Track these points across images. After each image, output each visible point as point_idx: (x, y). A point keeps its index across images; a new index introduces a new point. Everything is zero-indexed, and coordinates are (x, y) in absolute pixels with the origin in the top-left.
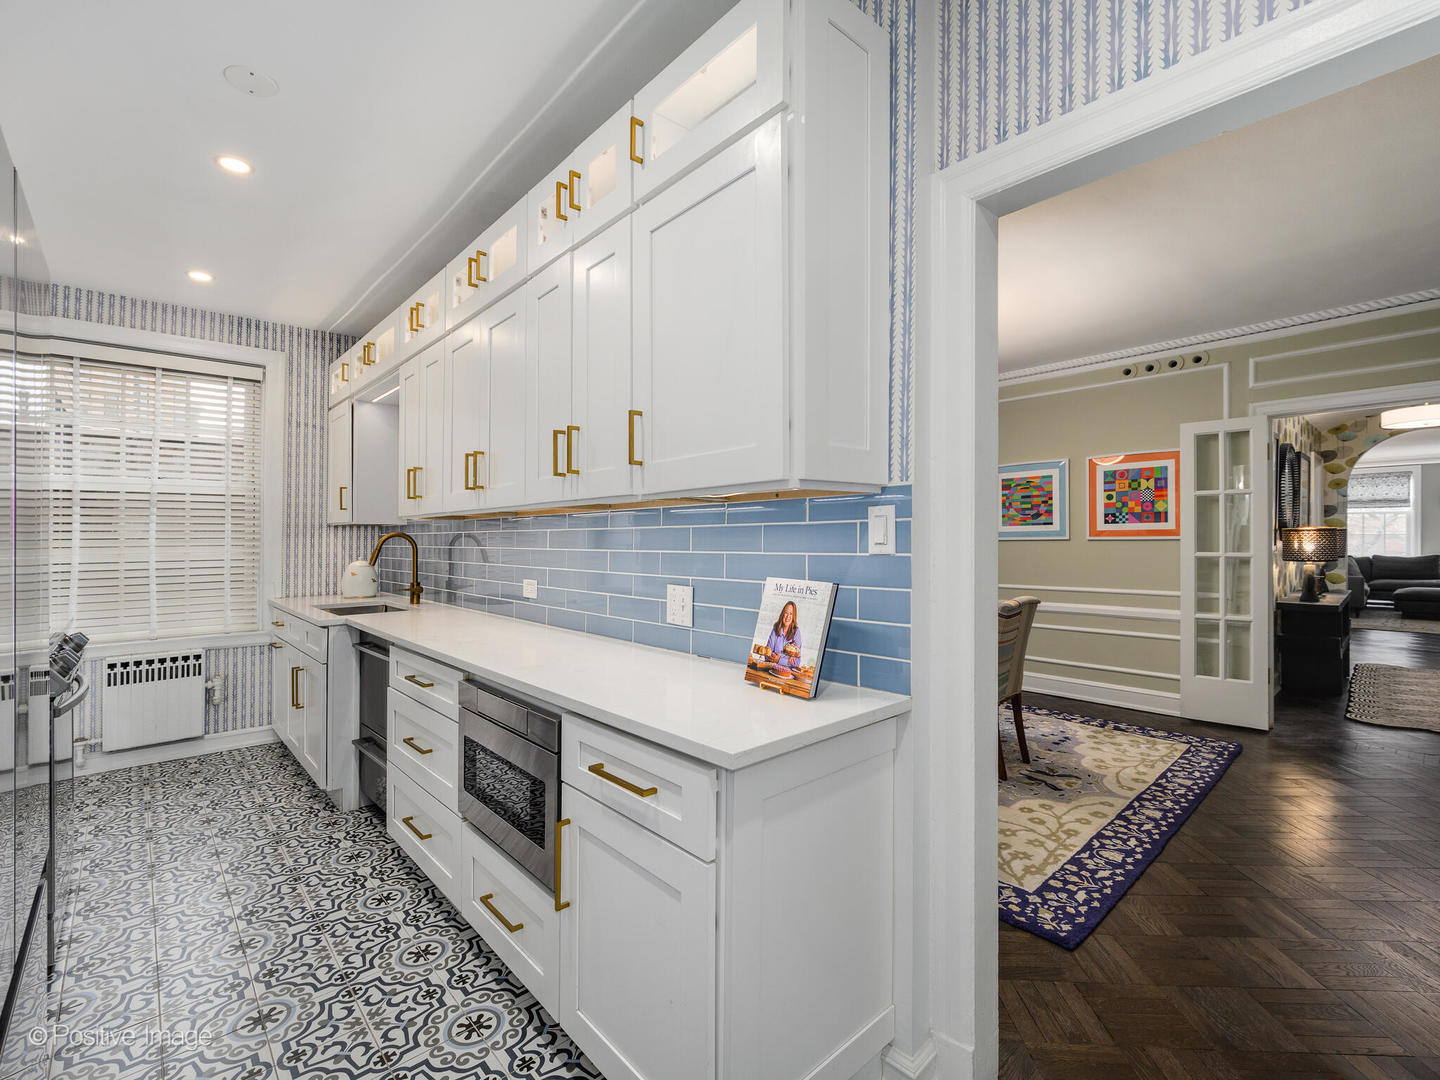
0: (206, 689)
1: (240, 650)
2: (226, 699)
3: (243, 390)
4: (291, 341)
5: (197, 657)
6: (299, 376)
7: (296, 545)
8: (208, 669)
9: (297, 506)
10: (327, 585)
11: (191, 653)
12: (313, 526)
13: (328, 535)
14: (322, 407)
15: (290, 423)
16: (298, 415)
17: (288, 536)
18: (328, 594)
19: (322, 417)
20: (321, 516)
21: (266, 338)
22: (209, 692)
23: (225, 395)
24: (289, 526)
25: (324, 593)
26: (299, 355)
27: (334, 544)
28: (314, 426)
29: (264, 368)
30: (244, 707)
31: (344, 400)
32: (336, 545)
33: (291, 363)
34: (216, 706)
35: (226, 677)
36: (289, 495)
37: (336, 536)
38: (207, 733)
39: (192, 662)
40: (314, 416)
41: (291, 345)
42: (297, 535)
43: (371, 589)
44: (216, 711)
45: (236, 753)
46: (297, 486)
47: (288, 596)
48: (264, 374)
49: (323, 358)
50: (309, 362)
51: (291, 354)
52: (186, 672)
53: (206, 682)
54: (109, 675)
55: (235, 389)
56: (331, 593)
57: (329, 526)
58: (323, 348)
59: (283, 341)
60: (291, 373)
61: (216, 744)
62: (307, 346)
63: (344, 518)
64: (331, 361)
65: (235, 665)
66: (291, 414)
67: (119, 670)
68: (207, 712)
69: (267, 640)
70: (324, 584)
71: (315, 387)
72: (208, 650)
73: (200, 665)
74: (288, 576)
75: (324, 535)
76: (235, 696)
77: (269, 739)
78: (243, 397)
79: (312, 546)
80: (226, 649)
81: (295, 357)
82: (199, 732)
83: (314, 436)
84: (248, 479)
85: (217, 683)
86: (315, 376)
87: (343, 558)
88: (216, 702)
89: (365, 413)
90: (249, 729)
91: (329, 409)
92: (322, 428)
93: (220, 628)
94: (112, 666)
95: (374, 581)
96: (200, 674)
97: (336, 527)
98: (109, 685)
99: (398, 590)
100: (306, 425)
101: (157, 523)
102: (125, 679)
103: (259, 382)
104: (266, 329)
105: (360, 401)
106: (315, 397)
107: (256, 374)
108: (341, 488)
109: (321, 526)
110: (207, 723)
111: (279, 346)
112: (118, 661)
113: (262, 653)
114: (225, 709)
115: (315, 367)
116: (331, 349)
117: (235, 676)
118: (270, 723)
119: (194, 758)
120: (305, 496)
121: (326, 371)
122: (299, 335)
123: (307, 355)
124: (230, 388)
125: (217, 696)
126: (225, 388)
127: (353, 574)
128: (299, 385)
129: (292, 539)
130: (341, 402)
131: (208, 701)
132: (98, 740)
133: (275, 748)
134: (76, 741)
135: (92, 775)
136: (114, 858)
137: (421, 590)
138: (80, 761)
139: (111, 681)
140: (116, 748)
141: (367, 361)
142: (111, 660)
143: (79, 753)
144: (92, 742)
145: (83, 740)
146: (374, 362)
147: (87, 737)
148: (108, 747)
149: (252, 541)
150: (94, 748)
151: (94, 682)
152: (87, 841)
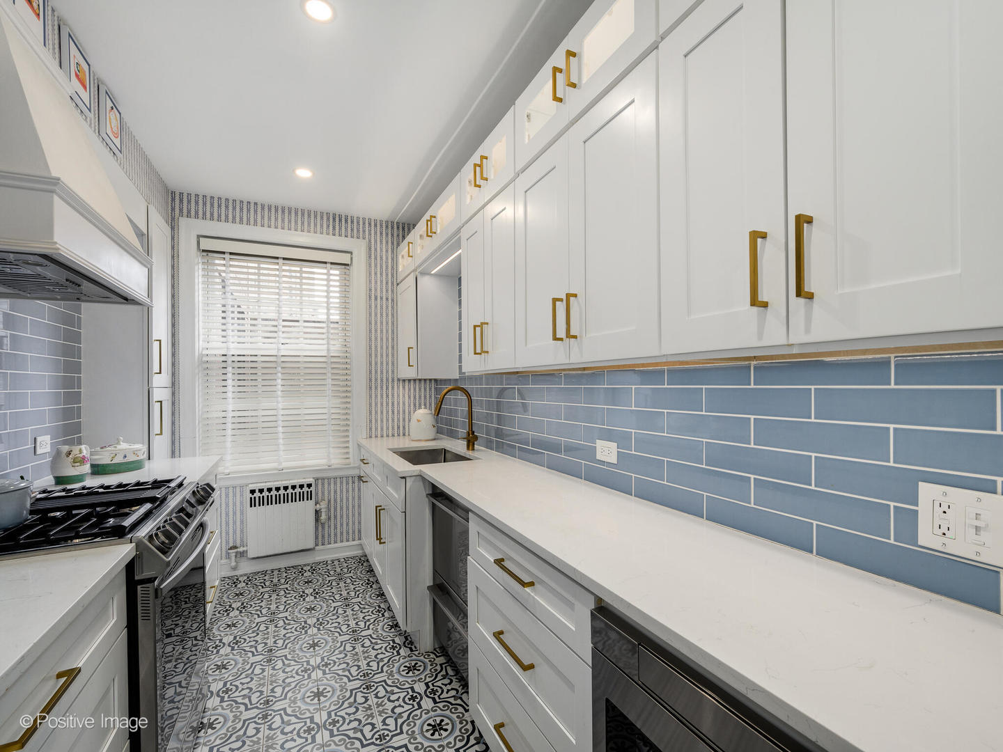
0: (316, 510)
1: (338, 479)
2: (329, 518)
3: (337, 272)
4: (370, 231)
5: (309, 486)
6: (376, 258)
7: (376, 396)
8: (317, 494)
9: (376, 364)
10: (398, 428)
11: (305, 482)
12: (387, 380)
13: (398, 387)
14: (392, 283)
15: (370, 297)
16: (376, 290)
17: (371, 388)
18: (399, 435)
19: (392, 291)
20: (393, 372)
21: (352, 230)
22: (317, 513)
23: (325, 277)
24: (370, 380)
25: (396, 435)
26: (376, 241)
27: (402, 395)
28: (387, 299)
29: (351, 253)
30: (342, 525)
31: (410, 273)
32: (404, 396)
33: (370, 249)
34: (323, 524)
35: (329, 501)
36: (370, 355)
37: (404, 387)
38: (317, 545)
39: (305, 489)
40: (387, 291)
41: (370, 234)
42: (376, 388)
43: (431, 433)
44: (323, 528)
45: (336, 563)
46: (376, 347)
47: (371, 437)
48: (352, 259)
49: (393, 243)
50: (383, 248)
51: (370, 241)
52: (302, 497)
53: (316, 505)
54: (251, 498)
55: (332, 272)
56: (401, 434)
57: (399, 380)
58: (392, 235)
59: (364, 231)
60: (370, 257)
61: (325, 554)
62: (381, 234)
63: (411, 373)
64: (398, 245)
65: (335, 492)
66: (370, 290)
67: (257, 494)
68: (317, 528)
69: (356, 472)
70: (396, 428)
71: (387, 267)
72: (317, 480)
73: (311, 491)
74: (371, 421)
75: (396, 386)
76: (335, 517)
77: (358, 552)
78: (338, 278)
79: (387, 396)
80: (329, 479)
81: (373, 243)
82: (310, 545)
83: (387, 307)
84: (342, 343)
85: (323, 506)
86: (387, 258)
87: (409, 406)
88: (322, 521)
89: (427, 283)
90: (345, 544)
91: (398, 284)
92: (393, 300)
93: (324, 461)
94: (253, 492)
95: (434, 427)
96: (311, 499)
97: (404, 381)
98: (251, 506)
99: (452, 434)
100: (381, 298)
101: (282, 380)
102: (261, 502)
103: (347, 265)
104: (352, 222)
105: (423, 273)
106: (387, 275)
107: (344, 258)
108: (409, 348)
109: (393, 380)
110: (317, 538)
111: (361, 236)
112: (257, 487)
113: (353, 482)
114: (329, 527)
115: (387, 251)
116: (398, 236)
117: (335, 501)
118: (360, 539)
119: (308, 565)
120: (382, 356)
121: (395, 254)
122: (376, 225)
123: (381, 241)
124: (328, 272)
125: (323, 517)
126: (325, 271)
127: (419, 421)
128: (376, 266)
129: (373, 391)
130: (409, 275)
131: (317, 519)
132: (245, 549)
133: (364, 560)
134: (231, 548)
135: (241, 576)
136: (241, 683)
137: (476, 438)
138: (233, 564)
139: (253, 503)
140: (256, 556)
141: (430, 234)
142: (252, 487)
143: (233, 558)
144: (241, 549)
145: (235, 547)
146: (435, 233)
147: (238, 545)
148: (251, 555)
149: (345, 393)
150: (242, 554)
151: (242, 503)
152: (226, 655)
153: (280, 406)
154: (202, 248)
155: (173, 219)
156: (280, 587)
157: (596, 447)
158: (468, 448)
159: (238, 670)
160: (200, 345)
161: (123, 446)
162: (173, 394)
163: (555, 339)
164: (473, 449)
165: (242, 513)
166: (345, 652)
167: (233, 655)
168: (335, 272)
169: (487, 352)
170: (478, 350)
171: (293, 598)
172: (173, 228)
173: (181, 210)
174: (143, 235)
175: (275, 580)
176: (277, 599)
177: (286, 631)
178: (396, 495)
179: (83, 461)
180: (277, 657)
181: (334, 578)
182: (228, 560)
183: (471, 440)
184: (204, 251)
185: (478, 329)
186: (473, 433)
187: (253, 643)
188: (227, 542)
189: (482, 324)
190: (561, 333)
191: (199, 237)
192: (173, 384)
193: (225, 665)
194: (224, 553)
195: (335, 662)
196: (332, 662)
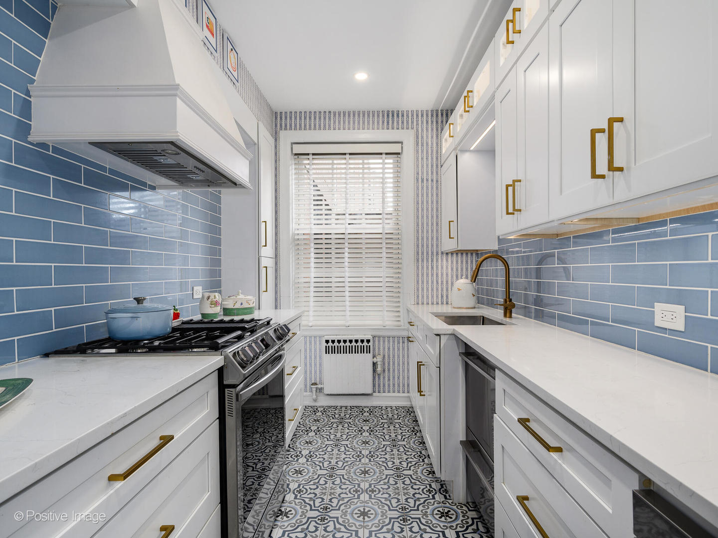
0: (373, 362)
1: (391, 338)
2: (384, 371)
3: (391, 161)
4: (417, 121)
5: (368, 341)
6: (422, 145)
7: (423, 268)
8: (374, 349)
9: (423, 238)
10: (442, 297)
11: (365, 337)
12: (432, 253)
13: (442, 260)
14: (437, 166)
15: (417, 180)
16: (422, 173)
17: (418, 260)
18: (442, 303)
19: (437, 173)
20: (437, 246)
21: (403, 122)
22: (374, 364)
23: (381, 166)
24: (418, 253)
25: (440, 303)
26: (422, 130)
27: (447, 266)
28: (432, 180)
29: (402, 143)
30: (394, 378)
31: (452, 152)
32: (447, 267)
33: (417, 137)
34: (379, 375)
35: (384, 356)
36: (418, 231)
37: (447, 260)
38: (374, 392)
39: (365, 344)
40: (432, 173)
41: (417, 124)
42: (423, 260)
43: (472, 302)
44: (379, 378)
45: (389, 409)
46: (423, 224)
47: (418, 304)
48: (402, 147)
49: (437, 130)
50: (428, 135)
51: (417, 130)
52: (362, 351)
53: (373, 358)
54: (326, 346)
55: (387, 161)
56: (445, 302)
57: (442, 253)
58: (437, 122)
59: (412, 122)
60: (417, 144)
61: (382, 400)
62: (427, 122)
63: (449, 245)
64: (442, 129)
65: (389, 349)
66: (418, 174)
67: (330, 344)
68: (374, 378)
69: (405, 334)
70: (440, 296)
71: (432, 151)
72: (374, 337)
73: (369, 346)
74: (418, 290)
75: (440, 259)
76: (389, 370)
77: (406, 403)
78: (391, 166)
79: (432, 268)
80: (384, 337)
81: (420, 132)
82: (370, 391)
83: (432, 188)
84: (396, 222)
85: (379, 359)
86: (432, 144)
87: (452, 277)
88: (379, 372)
89: (466, 160)
90: (396, 394)
91: (442, 166)
92: (437, 181)
93: (379, 322)
94: (327, 342)
95: (474, 296)
96: (369, 353)
97: (447, 254)
98: (326, 353)
99: (492, 304)
100: (427, 180)
101: (349, 253)
102: (333, 352)
103: (399, 154)
104: (403, 116)
105: (463, 151)
106: (432, 158)
107: (396, 148)
108: (450, 222)
109: (437, 254)
110: (374, 386)
111: (410, 127)
112: (330, 338)
113: (403, 342)
114: (384, 378)
115: (432, 137)
116: (442, 122)
117: (389, 356)
118: (408, 392)
119: (368, 407)
120: (427, 232)
121: (439, 139)
122: (422, 116)
123: (427, 129)
124: (384, 161)
125: (379, 369)
126: (381, 161)
127: (459, 290)
128: (422, 151)
129: (420, 262)
130: (450, 154)
131: (374, 371)
132: (322, 386)
133: (410, 411)
134: (313, 384)
135: (320, 407)
136: (310, 488)
137: (514, 306)
138: (314, 397)
139: (327, 351)
140: (330, 393)
141: (467, 109)
142: (327, 338)
143: (314, 392)
144: (319, 386)
145: (316, 384)
146: (472, 107)
147: (318, 383)
148: (326, 391)
149: (397, 264)
150: (321, 390)
151: (320, 350)
152: (302, 464)
153: (347, 274)
154: (294, 152)
155: (276, 133)
156: (345, 421)
157: (654, 311)
158: (505, 315)
159: (309, 477)
160: (293, 226)
161: (241, 296)
162: (276, 263)
163: (594, 176)
164: (510, 317)
165: (320, 357)
166: (388, 484)
167: (307, 465)
168: (390, 160)
169: (520, 210)
170: (511, 210)
171: (353, 431)
172: (276, 140)
173: (281, 125)
174: (255, 144)
175: (342, 415)
176: (342, 429)
177: (345, 456)
178: (433, 351)
179: (216, 304)
180: (337, 475)
181: (386, 421)
182: (310, 393)
183: (508, 308)
184: (296, 154)
185: (510, 189)
186: (510, 300)
187: (322, 459)
188: (311, 379)
189: (514, 181)
190: (602, 167)
191: (293, 144)
192: (276, 256)
193: (301, 471)
194: (308, 387)
195: (380, 491)
196: (377, 490)
